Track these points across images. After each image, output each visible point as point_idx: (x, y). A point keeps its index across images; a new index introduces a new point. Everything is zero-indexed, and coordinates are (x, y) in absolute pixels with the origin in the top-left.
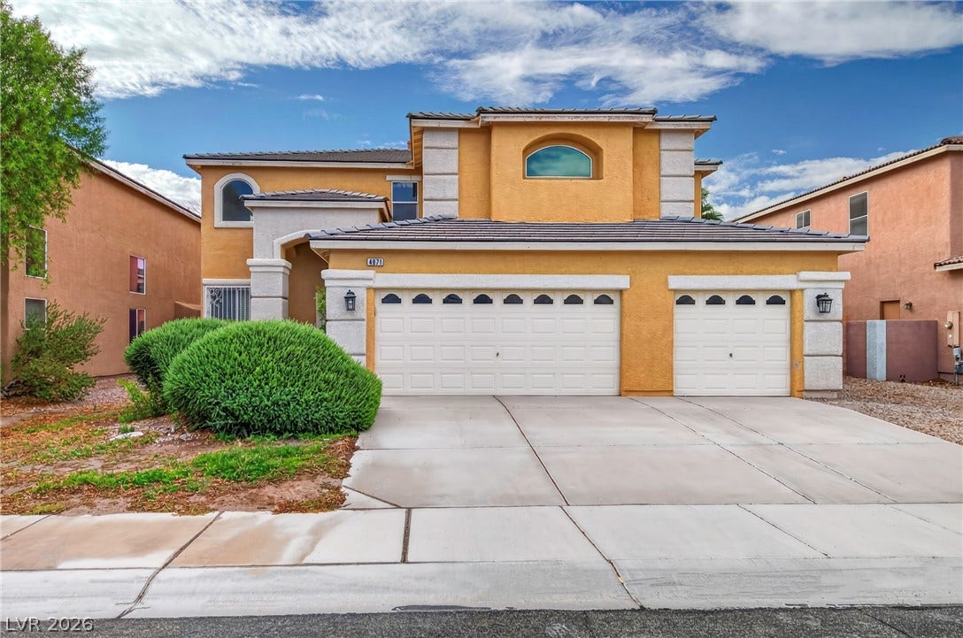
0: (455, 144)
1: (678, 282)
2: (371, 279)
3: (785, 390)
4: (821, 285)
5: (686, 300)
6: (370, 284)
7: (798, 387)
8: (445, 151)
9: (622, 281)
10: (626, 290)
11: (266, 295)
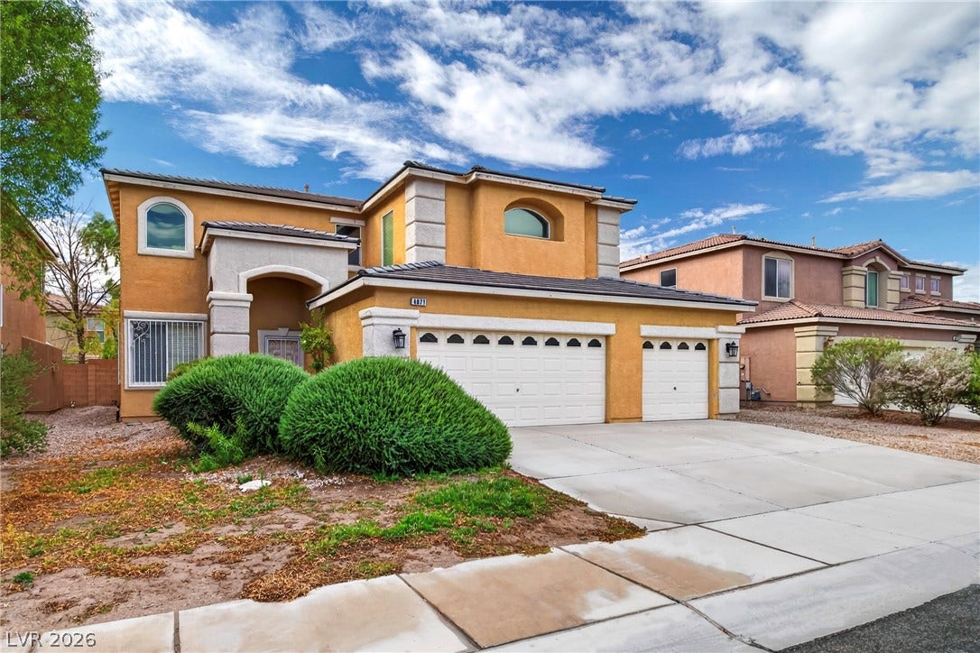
0: (442, 196)
1: (648, 330)
2: (416, 319)
3: (705, 415)
4: (729, 336)
5: (648, 345)
6: (415, 323)
7: (715, 411)
8: (434, 201)
9: (609, 328)
10: (612, 335)
11: (231, 331)
